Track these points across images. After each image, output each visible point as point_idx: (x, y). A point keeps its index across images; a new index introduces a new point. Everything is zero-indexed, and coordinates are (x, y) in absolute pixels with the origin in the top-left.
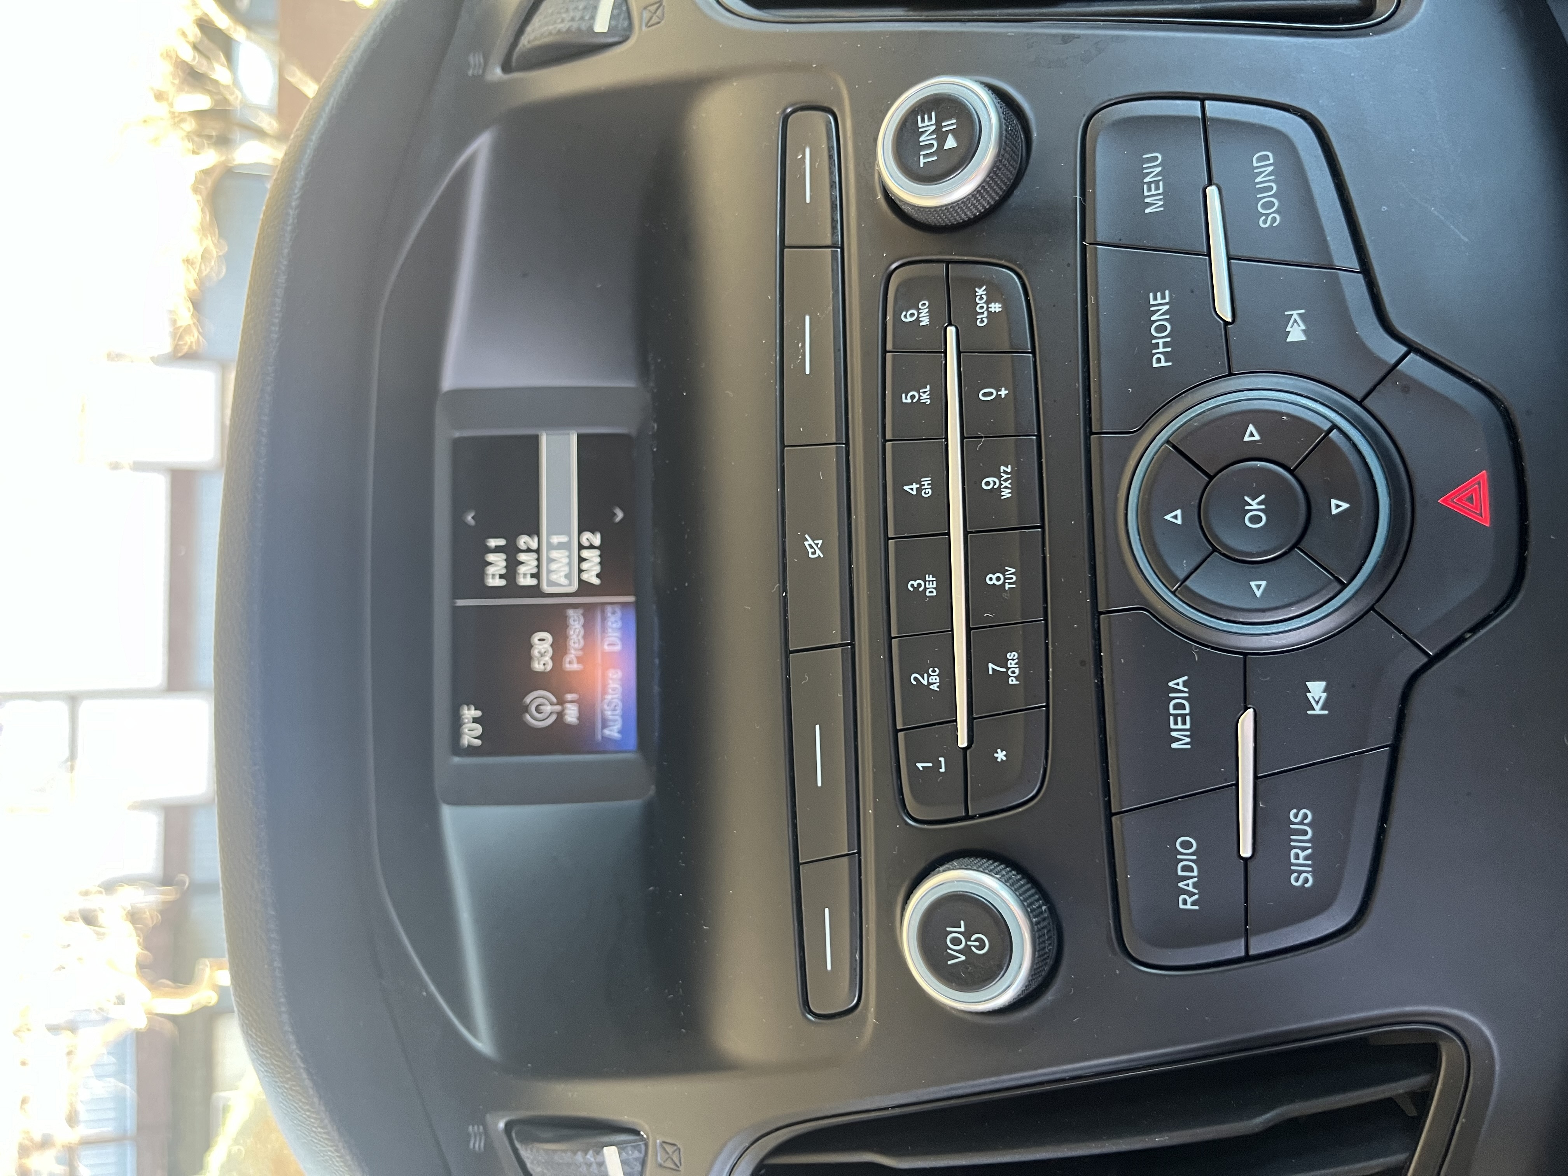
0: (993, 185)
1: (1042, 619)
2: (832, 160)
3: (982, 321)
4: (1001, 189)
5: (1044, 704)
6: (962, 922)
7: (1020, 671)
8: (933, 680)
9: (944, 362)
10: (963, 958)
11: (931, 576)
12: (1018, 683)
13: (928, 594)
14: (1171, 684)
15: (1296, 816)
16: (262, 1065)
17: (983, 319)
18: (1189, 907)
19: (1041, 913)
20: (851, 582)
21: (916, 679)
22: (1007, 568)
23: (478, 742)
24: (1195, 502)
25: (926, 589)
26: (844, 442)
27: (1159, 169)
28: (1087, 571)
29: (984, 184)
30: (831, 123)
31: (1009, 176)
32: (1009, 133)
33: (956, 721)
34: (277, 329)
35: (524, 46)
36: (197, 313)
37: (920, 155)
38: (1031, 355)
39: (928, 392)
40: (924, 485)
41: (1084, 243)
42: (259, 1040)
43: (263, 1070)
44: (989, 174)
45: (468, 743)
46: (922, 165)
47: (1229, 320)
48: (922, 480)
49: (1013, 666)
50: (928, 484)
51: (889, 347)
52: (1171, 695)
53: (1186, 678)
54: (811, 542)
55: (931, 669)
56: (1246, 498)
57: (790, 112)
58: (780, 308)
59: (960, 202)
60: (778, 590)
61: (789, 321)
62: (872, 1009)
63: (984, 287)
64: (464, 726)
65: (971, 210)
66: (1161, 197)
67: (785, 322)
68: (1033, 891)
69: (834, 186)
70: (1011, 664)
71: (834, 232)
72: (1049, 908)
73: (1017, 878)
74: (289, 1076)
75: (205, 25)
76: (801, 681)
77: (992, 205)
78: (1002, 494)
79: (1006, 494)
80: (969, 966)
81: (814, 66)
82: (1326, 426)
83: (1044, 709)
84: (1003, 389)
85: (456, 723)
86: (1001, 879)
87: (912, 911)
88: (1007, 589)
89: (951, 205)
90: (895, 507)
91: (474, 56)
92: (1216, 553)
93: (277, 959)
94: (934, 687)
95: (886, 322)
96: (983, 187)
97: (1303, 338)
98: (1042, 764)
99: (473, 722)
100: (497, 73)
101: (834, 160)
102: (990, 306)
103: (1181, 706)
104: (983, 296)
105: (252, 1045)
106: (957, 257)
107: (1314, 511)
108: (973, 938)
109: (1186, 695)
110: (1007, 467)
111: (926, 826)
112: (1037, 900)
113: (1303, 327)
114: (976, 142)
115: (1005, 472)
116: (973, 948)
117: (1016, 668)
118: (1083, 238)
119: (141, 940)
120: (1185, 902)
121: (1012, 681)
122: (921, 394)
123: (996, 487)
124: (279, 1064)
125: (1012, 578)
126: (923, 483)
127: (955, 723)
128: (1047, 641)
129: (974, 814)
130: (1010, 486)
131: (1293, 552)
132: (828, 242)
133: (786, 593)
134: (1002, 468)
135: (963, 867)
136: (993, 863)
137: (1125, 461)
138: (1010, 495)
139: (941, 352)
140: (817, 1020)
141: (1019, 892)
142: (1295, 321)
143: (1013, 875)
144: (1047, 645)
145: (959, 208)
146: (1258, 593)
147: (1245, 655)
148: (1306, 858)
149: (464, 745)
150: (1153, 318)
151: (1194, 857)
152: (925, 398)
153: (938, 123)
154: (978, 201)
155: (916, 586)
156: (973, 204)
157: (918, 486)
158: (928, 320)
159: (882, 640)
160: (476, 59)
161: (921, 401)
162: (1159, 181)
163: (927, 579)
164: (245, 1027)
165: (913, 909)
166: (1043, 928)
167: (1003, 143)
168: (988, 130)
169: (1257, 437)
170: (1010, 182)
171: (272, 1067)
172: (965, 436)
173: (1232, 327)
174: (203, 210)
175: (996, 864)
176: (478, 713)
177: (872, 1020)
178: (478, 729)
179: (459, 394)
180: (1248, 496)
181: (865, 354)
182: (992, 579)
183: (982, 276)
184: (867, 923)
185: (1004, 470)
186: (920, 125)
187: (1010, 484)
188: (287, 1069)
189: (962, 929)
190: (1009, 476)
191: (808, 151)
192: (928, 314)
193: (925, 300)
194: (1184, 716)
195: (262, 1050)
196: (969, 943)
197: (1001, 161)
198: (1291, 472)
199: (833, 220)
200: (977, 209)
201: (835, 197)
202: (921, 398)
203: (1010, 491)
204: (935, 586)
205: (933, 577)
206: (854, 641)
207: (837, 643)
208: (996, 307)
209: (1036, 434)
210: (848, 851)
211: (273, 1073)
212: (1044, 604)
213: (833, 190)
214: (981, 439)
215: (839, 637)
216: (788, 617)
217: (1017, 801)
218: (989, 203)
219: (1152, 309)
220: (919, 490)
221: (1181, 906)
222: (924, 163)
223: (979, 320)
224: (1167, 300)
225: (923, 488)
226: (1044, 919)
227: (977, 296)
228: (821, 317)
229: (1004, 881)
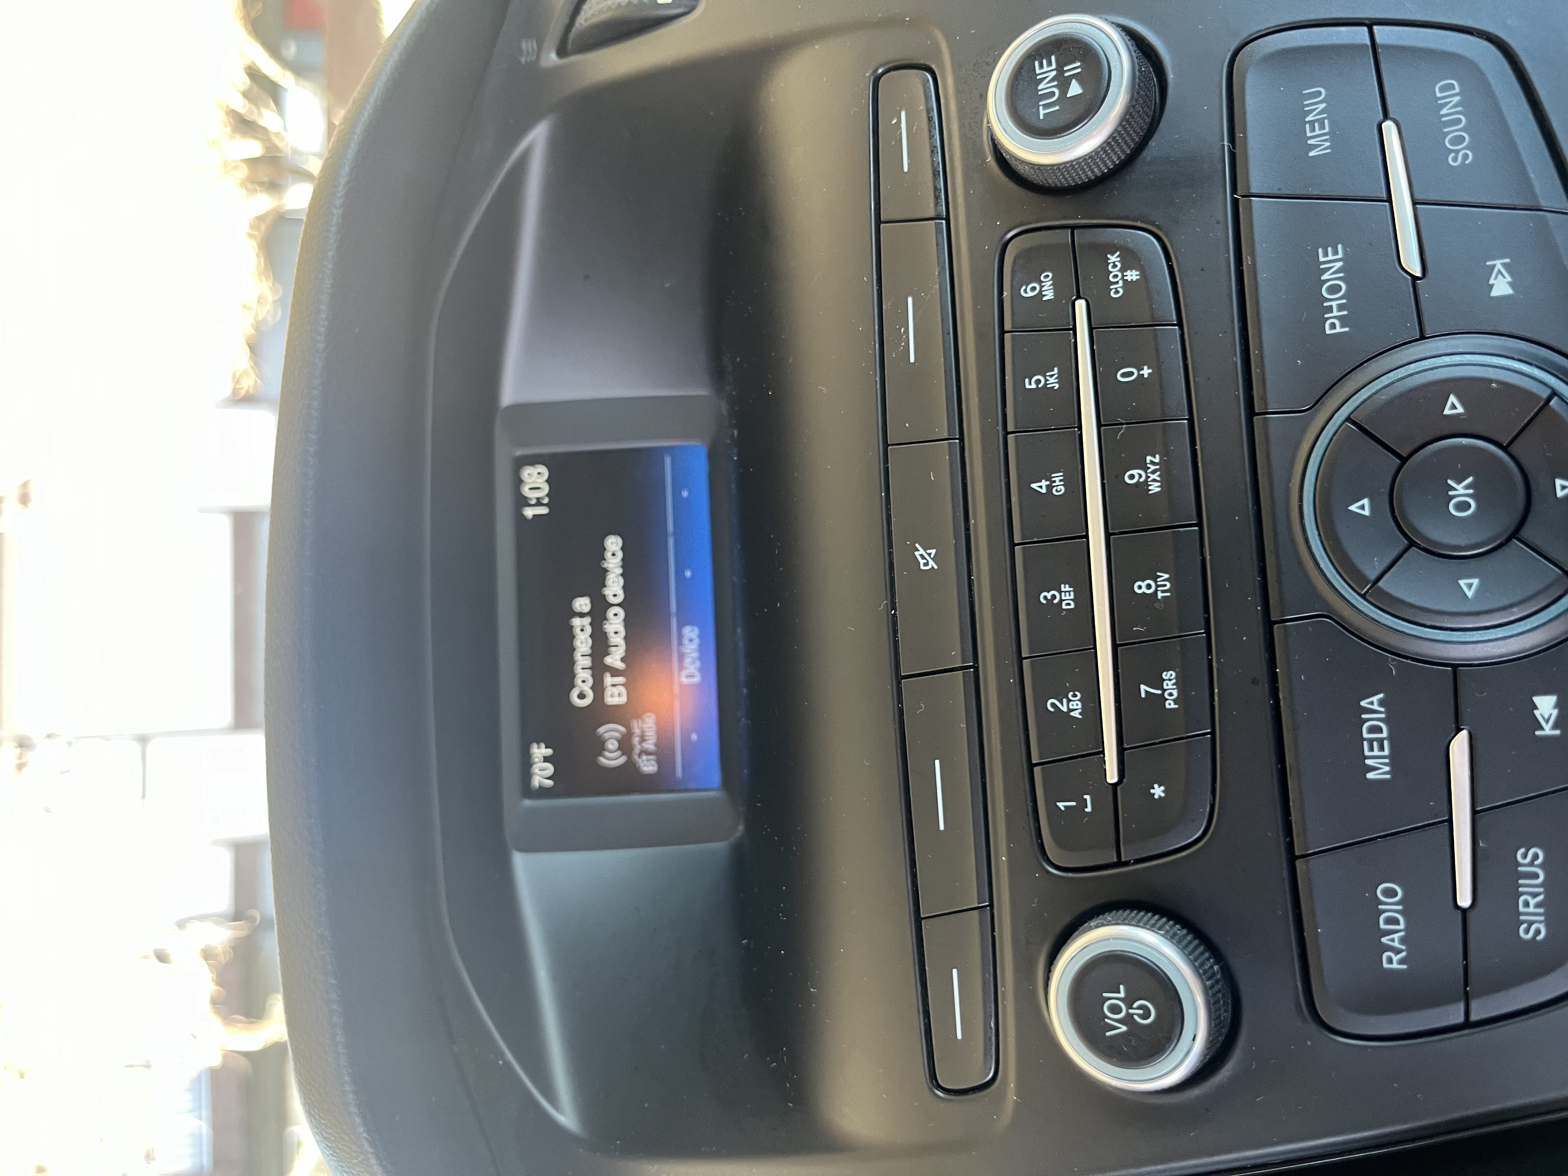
0: (1125, 135)
1: (1203, 631)
2: (932, 122)
3: (1117, 292)
4: (1133, 140)
5: (1209, 730)
6: (1122, 987)
7: (1179, 693)
8: (1074, 706)
9: (1073, 340)
10: (1124, 1028)
11: (1067, 586)
12: (1176, 706)
13: (1064, 607)
14: (1363, 703)
15: (1525, 856)
16: (326, 1147)
17: (1118, 289)
18: (1395, 966)
19: (1214, 974)
20: (971, 596)
21: (1053, 705)
22: (1159, 574)
23: (550, 783)
24: (1386, 490)
25: (1061, 600)
26: (958, 437)
27: (1322, 106)
28: (1256, 573)
29: (1115, 135)
30: (928, 81)
31: (1142, 125)
32: (1142, 75)
33: (1103, 752)
34: (323, 338)
35: (581, 24)
36: (254, 356)
37: (1039, 106)
38: (1177, 327)
39: (1056, 376)
40: (1055, 482)
41: (1235, 196)
42: (322, 1121)
43: (328, 1153)
44: (1121, 123)
45: (539, 783)
46: (1041, 117)
47: (1418, 274)
48: (1053, 475)
49: (1170, 687)
50: (1061, 481)
51: (1008, 326)
52: (1364, 716)
53: (1381, 696)
54: (922, 552)
55: (1071, 693)
56: (1450, 482)
57: (881, 72)
58: (878, 290)
59: (1087, 157)
60: (886, 607)
61: (889, 304)
62: (1012, 1084)
63: (1118, 253)
64: (535, 766)
65: (1099, 166)
66: (1327, 137)
67: (884, 306)
68: (1202, 948)
69: (936, 151)
70: (1167, 685)
71: (938, 202)
72: (1221, 968)
73: (1183, 933)
74: (355, 1161)
75: (254, 73)
76: (915, 708)
77: (1123, 160)
78: (1150, 488)
79: (1155, 488)
80: (1131, 1038)
81: (908, 19)
82: (1545, 393)
83: (1209, 736)
84: (1145, 367)
85: (527, 763)
86: (1165, 936)
87: (1060, 974)
88: (1159, 597)
89: (1077, 161)
90: (1021, 508)
91: (527, 42)
92: (1414, 548)
93: (340, 1033)
94: (1076, 714)
95: (1003, 298)
96: (1114, 139)
97: (1509, 291)
98: (1209, 800)
99: (544, 762)
100: (551, 58)
101: (935, 123)
102: (1125, 274)
103: (1378, 730)
104: (1116, 263)
105: (316, 1127)
106: (1084, 221)
107: (1535, 494)
108: (1135, 1005)
109: (1383, 716)
110: (1155, 457)
111: (1070, 875)
112: (1208, 959)
113: (1509, 279)
114: (1106, 85)
115: (1152, 463)
116: (1136, 1017)
117: (1174, 689)
118: (1234, 190)
119: (215, 977)
120: (1390, 961)
121: (1170, 704)
122: (1048, 378)
123: (1142, 480)
124: (346, 1148)
125: (1165, 585)
126: (1053, 479)
127: (1102, 755)
128: (1210, 657)
129: (1128, 859)
130: (1158, 479)
131: (1510, 544)
132: (931, 213)
133: (896, 611)
134: (1149, 458)
135: (1120, 922)
136: (1153, 916)
137: (1298, 444)
138: (1159, 489)
139: (1070, 329)
140: (947, 1097)
141: (1187, 950)
142: (1500, 272)
143: (1179, 930)
144: (1210, 662)
145: (1085, 164)
146: (1470, 594)
147: (1455, 667)
148: (1537, 905)
149: (534, 787)
150: (1324, 277)
151: (1400, 907)
152: (1053, 382)
153: (1060, 69)
154: (1108, 155)
155: (1049, 598)
156: (1102, 159)
157: (1048, 483)
158: (1052, 294)
159: (1010, 661)
160: (529, 45)
161: (1048, 386)
162: (1324, 119)
163: (1063, 589)
164: (307, 1107)
165: (1062, 971)
166: (1218, 992)
167: (1137, 86)
168: (1118, 72)
169: (1460, 410)
170: (1143, 132)
171: (338, 1151)
172: (1102, 423)
173: (1422, 283)
174: (258, 255)
175: (1157, 917)
176: (549, 752)
177: (1012, 1097)
178: (550, 769)
179: (519, 409)
180: (1452, 479)
181: (980, 336)
182: (1141, 587)
183: (1115, 241)
184: (1003, 986)
185: (1151, 461)
186: (1038, 71)
187: (1159, 476)
188: (354, 1154)
189: (1122, 995)
190: (1158, 467)
191: (903, 114)
192: (1052, 287)
193: (1048, 271)
194: (1381, 742)
195: (327, 1133)
196: (1131, 1011)
197: (1134, 107)
198: (1504, 449)
199: (936, 189)
200: (1106, 165)
201: (937, 163)
202: (1048, 382)
203: (1159, 484)
204: (1072, 597)
205: (1070, 587)
206: (977, 663)
207: (957, 666)
208: (1133, 275)
209: (1187, 417)
210: (979, 904)
211: (339, 1157)
212: (1205, 614)
213: (934, 155)
214: (1121, 426)
215: (959, 659)
216: (898, 638)
217: (1180, 843)
218: (1119, 158)
219: (1322, 267)
220: (1050, 488)
221: (1386, 965)
222: (1044, 114)
223: (1114, 290)
224: (1340, 256)
225: (1054, 484)
226: (1217, 982)
227: (1110, 263)
228: (926, 298)
229: (1169, 938)
